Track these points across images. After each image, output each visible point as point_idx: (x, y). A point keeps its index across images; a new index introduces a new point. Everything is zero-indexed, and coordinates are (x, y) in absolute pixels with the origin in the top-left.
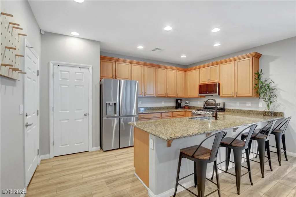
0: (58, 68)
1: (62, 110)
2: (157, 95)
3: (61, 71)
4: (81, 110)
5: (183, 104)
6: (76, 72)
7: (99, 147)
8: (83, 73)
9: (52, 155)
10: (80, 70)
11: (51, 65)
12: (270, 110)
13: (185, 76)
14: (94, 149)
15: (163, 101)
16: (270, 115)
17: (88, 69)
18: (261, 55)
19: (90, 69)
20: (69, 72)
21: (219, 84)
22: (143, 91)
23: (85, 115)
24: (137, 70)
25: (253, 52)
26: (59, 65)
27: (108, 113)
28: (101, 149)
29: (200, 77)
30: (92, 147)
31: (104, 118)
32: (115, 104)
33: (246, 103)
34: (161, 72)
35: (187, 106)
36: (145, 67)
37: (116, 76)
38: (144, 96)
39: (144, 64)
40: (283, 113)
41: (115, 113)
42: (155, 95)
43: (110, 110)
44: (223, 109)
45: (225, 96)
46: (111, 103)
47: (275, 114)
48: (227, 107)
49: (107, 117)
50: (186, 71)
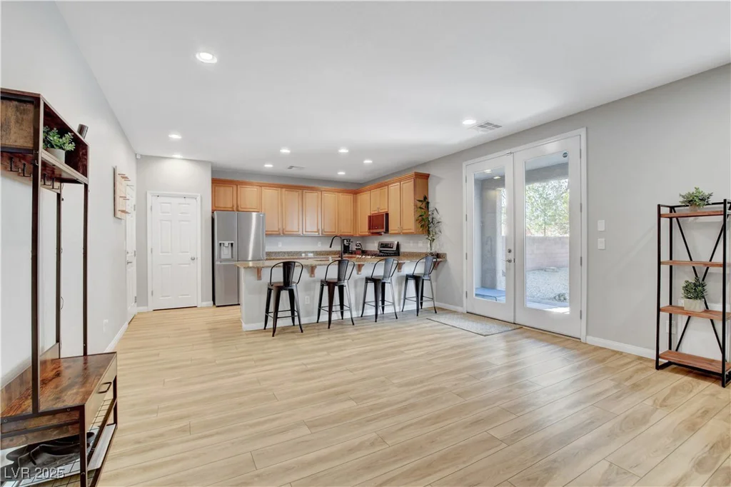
0: (157, 199)
1: (162, 252)
2: (304, 233)
3: (160, 203)
4: (187, 252)
5: (353, 247)
6: (179, 204)
7: (212, 302)
8: (189, 205)
9: (151, 307)
10: (185, 200)
11: (149, 196)
12: (433, 251)
13: (355, 201)
14: (205, 304)
17: (196, 199)
18: (429, 175)
19: (199, 198)
20: (170, 203)
21: (387, 215)
22: (280, 227)
23: (193, 259)
24: (270, 194)
25: (412, 173)
26: (158, 196)
27: (223, 257)
28: (214, 304)
29: (371, 203)
30: (202, 301)
31: (217, 263)
32: (232, 244)
33: (418, 243)
34: (311, 197)
35: (359, 249)
36: (284, 190)
37: (237, 206)
38: (282, 234)
39: (282, 187)
40: (446, 254)
41: (232, 257)
42: (300, 233)
43: (225, 253)
44: (397, 253)
45: (396, 232)
46: (226, 243)
47: (438, 256)
48: (402, 250)
49: (221, 262)
50: (356, 193)
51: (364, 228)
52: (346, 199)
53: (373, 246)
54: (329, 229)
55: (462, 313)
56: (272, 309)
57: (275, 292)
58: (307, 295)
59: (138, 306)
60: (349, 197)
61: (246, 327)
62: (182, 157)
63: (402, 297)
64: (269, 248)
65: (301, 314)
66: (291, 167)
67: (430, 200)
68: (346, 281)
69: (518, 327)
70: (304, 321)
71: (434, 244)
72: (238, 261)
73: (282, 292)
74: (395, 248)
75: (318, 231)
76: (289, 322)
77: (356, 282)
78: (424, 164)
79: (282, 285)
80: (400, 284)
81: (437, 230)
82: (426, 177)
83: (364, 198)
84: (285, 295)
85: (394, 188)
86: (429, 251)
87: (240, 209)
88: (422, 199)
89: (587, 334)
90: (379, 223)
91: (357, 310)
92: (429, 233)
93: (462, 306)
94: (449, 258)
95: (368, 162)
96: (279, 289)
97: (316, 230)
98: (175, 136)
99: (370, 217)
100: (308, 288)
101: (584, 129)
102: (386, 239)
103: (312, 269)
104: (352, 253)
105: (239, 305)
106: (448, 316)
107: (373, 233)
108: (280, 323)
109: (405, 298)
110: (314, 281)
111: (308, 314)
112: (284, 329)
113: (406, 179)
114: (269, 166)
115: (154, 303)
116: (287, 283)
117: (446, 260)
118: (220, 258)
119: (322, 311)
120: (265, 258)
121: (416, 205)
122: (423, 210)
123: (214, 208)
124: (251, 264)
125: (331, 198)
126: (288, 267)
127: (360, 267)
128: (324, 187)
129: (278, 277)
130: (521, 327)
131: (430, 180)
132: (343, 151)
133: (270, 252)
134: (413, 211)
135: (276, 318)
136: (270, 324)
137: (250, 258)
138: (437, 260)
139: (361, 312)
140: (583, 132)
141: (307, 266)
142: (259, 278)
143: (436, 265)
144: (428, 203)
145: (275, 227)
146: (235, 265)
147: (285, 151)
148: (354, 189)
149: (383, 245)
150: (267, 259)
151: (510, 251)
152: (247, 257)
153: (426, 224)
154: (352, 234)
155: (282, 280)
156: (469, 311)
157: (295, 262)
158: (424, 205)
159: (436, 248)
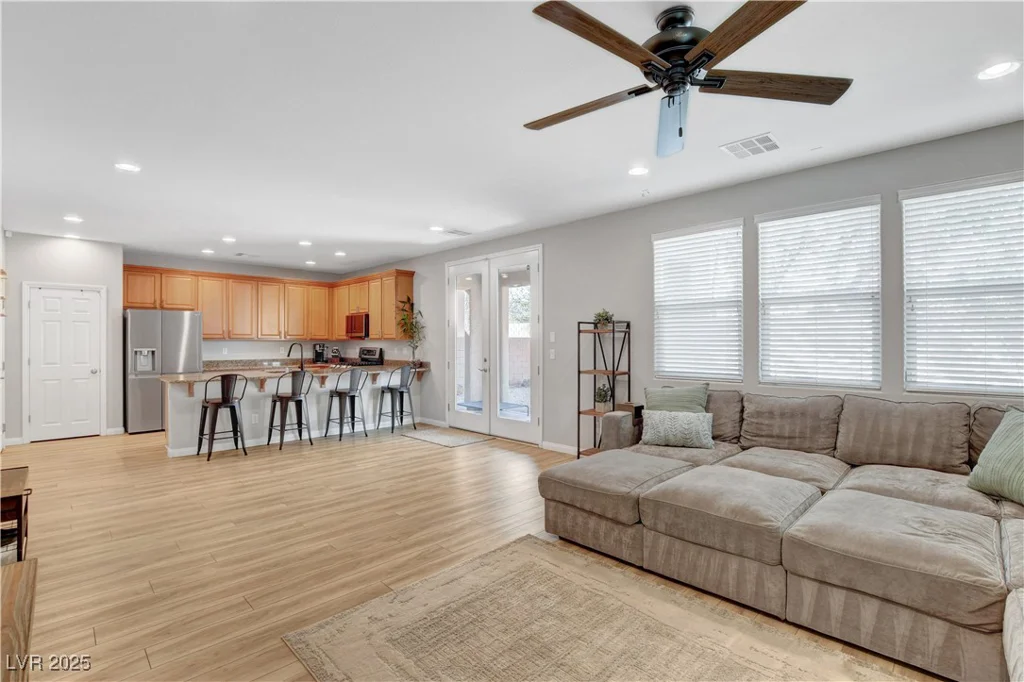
0: (38, 292)
1: (45, 364)
2: (260, 336)
3: (44, 297)
4: (85, 363)
5: (328, 354)
6: (75, 298)
7: (122, 429)
8: (88, 300)
9: (28, 438)
10: (83, 294)
11: (25, 288)
12: (416, 359)
13: (331, 297)
14: (111, 431)
17: (99, 292)
18: (414, 272)
19: (104, 292)
20: (61, 298)
21: (367, 316)
22: (225, 328)
23: (94, 372)
24: (210, 288)
25: (393, 269)
26: (40, 288)
27: (139, 368)
28: (126, 431)
29: (349, 301)
30: (108, 427)
31: (131, 377)
32: (153, 352)
33: (401, 350)
34: (269, 292)
35: (336, 357)
36: (231, 281)
37: (162, 302)
38: (228, 337)
39: (228, 276)
40: (429, 363)
41: (154, 369)
42: (254, 336)
43: (143, 363)
44: (380, 361)
45: (377, 337)
46: (145, 351)
47: (421, 365)
48: (387, 357)
49: (136, 375)
50: (332, 286)
51: (340, 330)
52: (320, 293)
53: (353, 353)
54: (296, 330)
55: (445, 429)
56: (207, 430)
57: (210, 409)
58: (254, 412)
59: (7, 437)
60: (323, 292)
61: (172, 452)
62: (78, 237)
63: (378, 412)
64: (207, 356)
65: (245, 436)
66: (240, 254)
67: (415, 302)
68: (302, 395)
69: (491, 438)
70: (249, 443)
71: (416, 352)
72: (162, 374)
73: (219, 410)
74: (377, 356)
75: (280, 333)
76: (230, 445)
77: (318, 397)
78: (408, 260)
79: (220, 401)
80: (375, 398)
81: (421, 335)
82: (411, 274)
83: (342, 293)
84: (224, 414)
85: (375, 285)
86: (411, 360)
87: (165, 306)
88: (405, 300)
89: (543, 440)
90: (358, 326)
91: (320, 429)
92: (412, 337)
93: (444, 420)
94: (432, 367)
95: (340, 254)
96: (217, 406)
97: (276, 332)
98: (74, 219)
99: (348, 317)
100: (255, 404)
101: (541, 245)
102: (368, 344)
103: (261, 383)
104: (326, 362)
105: (163, 430)
106: (427, 431)
107: (352, 338)
108: (217, 447)
109: (381, 414)
110: (266, 397)
111: (256, 436)
112: (223, 454)
113: (389, 275)
114: (208, 252)
115: (31, 433)
116: (226, 400)
117: (430, 370)
118: (135, 369)
119: (273, 430)
120: (202, 369)
121: (397, 307)
122: (405, 313)
123: (127, 304)
124: (182, 378)
125: (297, 293)
126: (227, 381)
127: (323, 380)
128: (287, 278)
129: (215, 392)
130: (494, 437)
131: (416, 280)
132: (304, 243)
133: (211, 362)
134: (394, 314)
135: (212, 440)
136: (205, 449)
137: (180, 370)
138: (420, 368)
139: (324, 431)
140: (540, 246)
141: (252, 379)
142: (191, 393)
143: (420, 376)
144: (412, 305)
145: (217, 328)
146: (158, 380)
147: (229, 240)
148: (330, 281)
149: (364, 351)
150: (204, 371)
151: (485, 360)
152: (176, 367)
153: (409, 328)
154: (326, 337)
155: (220, 396)
156: (452, 425)
157: (236, 376)
158: (407, 307)
159: (419, 356)
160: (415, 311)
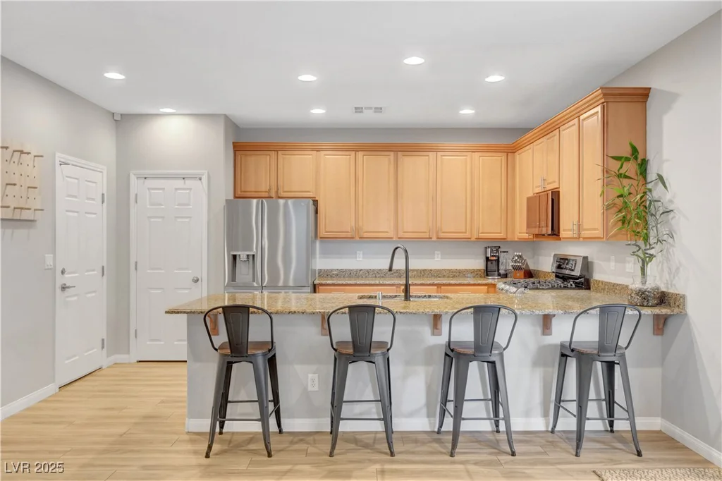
0: (144, 183)
2: (401, 234)
3: (149, 189)
4: (187, 269)
6: (176, 189)
8: (190, 189)
9: (134, 356)
10: (185, 183)
11: (133, 178)
15: (439, 252)
16: (636, 300)
17: (200, 179)
18: (650, 88)
19: (205, 178)
20: (163, 189)
21: (556, 195)
22: (353, 224)
23: (196, 281)
24: (334, 164)
25: (597, 90)
26: (145, 178)
29: (533, 173)
33: (624, 262)
35: (519, 268)
36: (360, 154)
37: (278, 189)
38: (358, 236)
39: (357, 149)
40: (683, 297)
42: (393, 235)
44: (583, 282)
46: (243, 255)
47: (662, 299)
48: (597, 276)
50: (511, 150)
51: (520, 223)
52: (492, 163)
53: (545, 264)
67: (651, 156)
71: (651, 268)
74: (579, 272)
75: (430, 229)
78: (639, 66)
81: (663, 230)
82: (643, 95)
83: (525, 159)
85: (568, 132)
86: (636, 285)
87: (282, 194)
88: (626, 152)
94: (691, 308)
97: (424, 228)
99: (529, 201)
102: (562, 249)
113: (591, 104)
117: (683, 315)
121: (606, 171)
131: (652, 103)
138: (658, 307)
143: (661, 324)
144: (643, 165)
149: (559, 261)
153: (636, 215)
158: (631, 168)
159: (656, 279)
160: (652, 176)
